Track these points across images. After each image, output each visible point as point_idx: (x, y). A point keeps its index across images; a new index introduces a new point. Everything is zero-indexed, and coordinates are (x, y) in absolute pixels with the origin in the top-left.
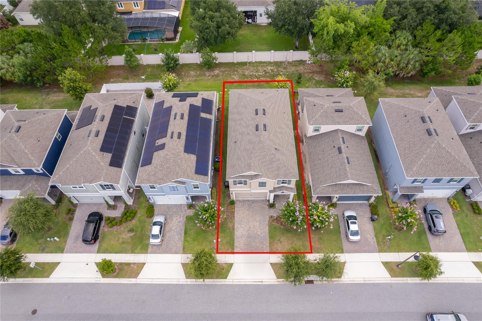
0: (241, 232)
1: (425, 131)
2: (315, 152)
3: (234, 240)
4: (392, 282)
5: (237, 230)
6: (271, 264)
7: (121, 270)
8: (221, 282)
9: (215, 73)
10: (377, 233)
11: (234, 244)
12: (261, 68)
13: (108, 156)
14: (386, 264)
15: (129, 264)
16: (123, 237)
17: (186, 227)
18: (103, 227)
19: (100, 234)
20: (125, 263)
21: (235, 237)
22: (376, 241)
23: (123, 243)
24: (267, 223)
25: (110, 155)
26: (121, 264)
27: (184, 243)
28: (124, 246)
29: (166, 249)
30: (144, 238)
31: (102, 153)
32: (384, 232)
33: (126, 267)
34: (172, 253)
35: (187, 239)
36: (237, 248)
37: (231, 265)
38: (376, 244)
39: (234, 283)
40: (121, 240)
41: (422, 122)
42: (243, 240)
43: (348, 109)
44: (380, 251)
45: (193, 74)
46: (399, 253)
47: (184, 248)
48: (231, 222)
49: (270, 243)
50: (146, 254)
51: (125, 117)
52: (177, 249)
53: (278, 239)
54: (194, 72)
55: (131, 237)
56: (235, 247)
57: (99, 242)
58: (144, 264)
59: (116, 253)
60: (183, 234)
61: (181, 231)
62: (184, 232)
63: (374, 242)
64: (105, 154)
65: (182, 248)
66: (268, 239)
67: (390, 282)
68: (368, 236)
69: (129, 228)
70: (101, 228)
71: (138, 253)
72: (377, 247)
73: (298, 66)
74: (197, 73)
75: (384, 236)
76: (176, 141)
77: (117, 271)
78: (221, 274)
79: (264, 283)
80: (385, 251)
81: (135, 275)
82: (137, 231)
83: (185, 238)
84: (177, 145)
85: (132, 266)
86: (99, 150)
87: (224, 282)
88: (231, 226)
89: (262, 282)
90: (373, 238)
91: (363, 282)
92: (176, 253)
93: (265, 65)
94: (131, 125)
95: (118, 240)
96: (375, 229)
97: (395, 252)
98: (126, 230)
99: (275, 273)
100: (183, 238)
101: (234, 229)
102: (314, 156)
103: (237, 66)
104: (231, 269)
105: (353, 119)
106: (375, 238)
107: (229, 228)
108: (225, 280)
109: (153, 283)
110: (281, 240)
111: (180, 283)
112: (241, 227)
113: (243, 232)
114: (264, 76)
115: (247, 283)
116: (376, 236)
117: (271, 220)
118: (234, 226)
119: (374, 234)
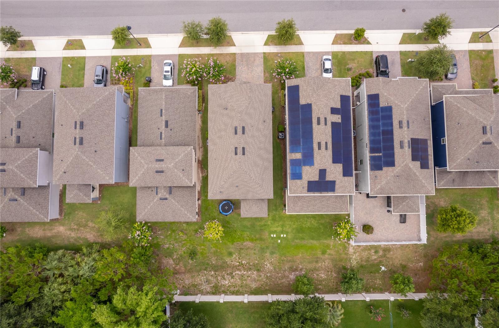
0: (258, 69)
1: (84, 128)
2: (189, 130)
3: (264, 63)
4: (147, 35)
5: (262, 71)
6: (235, 46)
7: (350, 39)
8: (272, 33)
9: (294, 274)
10: (149, 70)
11: (264, 60)
12: (237, 282)
13: (383, 103)
14: (148, 46)
15: (345, 43)
16: (355, 64)
17: (304, 73)
18: (374, 72)
19: (375, 66)
20: (348, 44)
21: (263, 66)
22: (152, 63)
23: (353, 60)
24: (237, 77)
25: (381, 105)
26: (351, 44)
27: (303, 60)
28: (352, 57)
29: (318, 55)
30: (337, 64)
31: (389, 105)
32: (143, 70)
33: (346, 41)
34: (312, 52)
35: (302, 63)
36: (262, 57)
37: (266, 44)
38: (152, 62)
39: (263, 32)
40: (356, 61)
41: (84, 139)
42: (257, 63)
43: (150, 162)
44: (150, 56)
45: (321, 273)
46: (136, 54)
47: (303, 56)
48: (267, 77)
49: (235, 61)
50: (332, 51)
51: (381, 154)
52: (309, 56)
53: (229, 64)
54: (321, 277)
55: (348, 65)
56: (263, 58)
57: (373, 59)
58: (332, 44)
59: (357, 51)
60: (305, 67)
61: (308, 70)
62: (305, 69)
63: (153, 63)
64: (386, 105)
65: (305, 56)
66: (236, 64)
67: (149, 35)
68: (157, 67)
69: (352, 72)
70: (375, 71)
71: (339, 52)
72: (152, 59)
73: (191, 284)
74: (317, 275)
75: (144, 68)
76: (321, 114)
77: (352, 38)
78: (272, 37)
79: (241, 32)
80: (146, 56)
81: (337, 36)
82: (345, 69)
83: (304, 64)
84: (319, 110)
85: (342, 42)
86: (393, 107)
87: (270, 33)
88: (267, 74)
89: (242, 33)
90: (154, 66)
91: (169, 34)
92: (309, 53)
93: (232, 289)
94: (372, 146)
95: (358, 62)
96: (150, 73)
97: (139, 56)
98: (353, 70)
99: (232, 39)
100: (305, 64)
101: (264, 72)
102: (191, 126)
103: (267, 288)
104: (265, 42)
105: (147, 153)
106: (152, 66)
107: (268, 72)
108: (270, 34)
109: (323, 31)
110: (226, 64)
111: (303, 31)
112: (258, 74)
113: (257, 69)
114: (234, 267)
115: (253, 32)
116: (151, 67)
117: (234, 79)
118: (264, 75)
119: (152, 69)
